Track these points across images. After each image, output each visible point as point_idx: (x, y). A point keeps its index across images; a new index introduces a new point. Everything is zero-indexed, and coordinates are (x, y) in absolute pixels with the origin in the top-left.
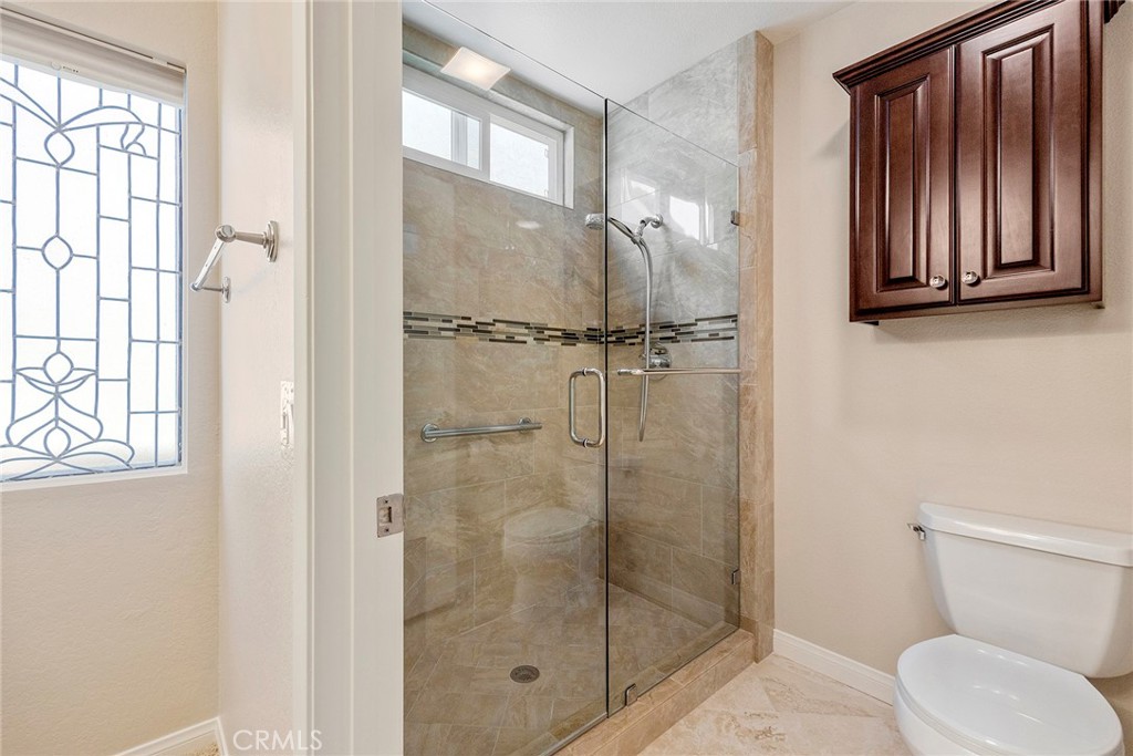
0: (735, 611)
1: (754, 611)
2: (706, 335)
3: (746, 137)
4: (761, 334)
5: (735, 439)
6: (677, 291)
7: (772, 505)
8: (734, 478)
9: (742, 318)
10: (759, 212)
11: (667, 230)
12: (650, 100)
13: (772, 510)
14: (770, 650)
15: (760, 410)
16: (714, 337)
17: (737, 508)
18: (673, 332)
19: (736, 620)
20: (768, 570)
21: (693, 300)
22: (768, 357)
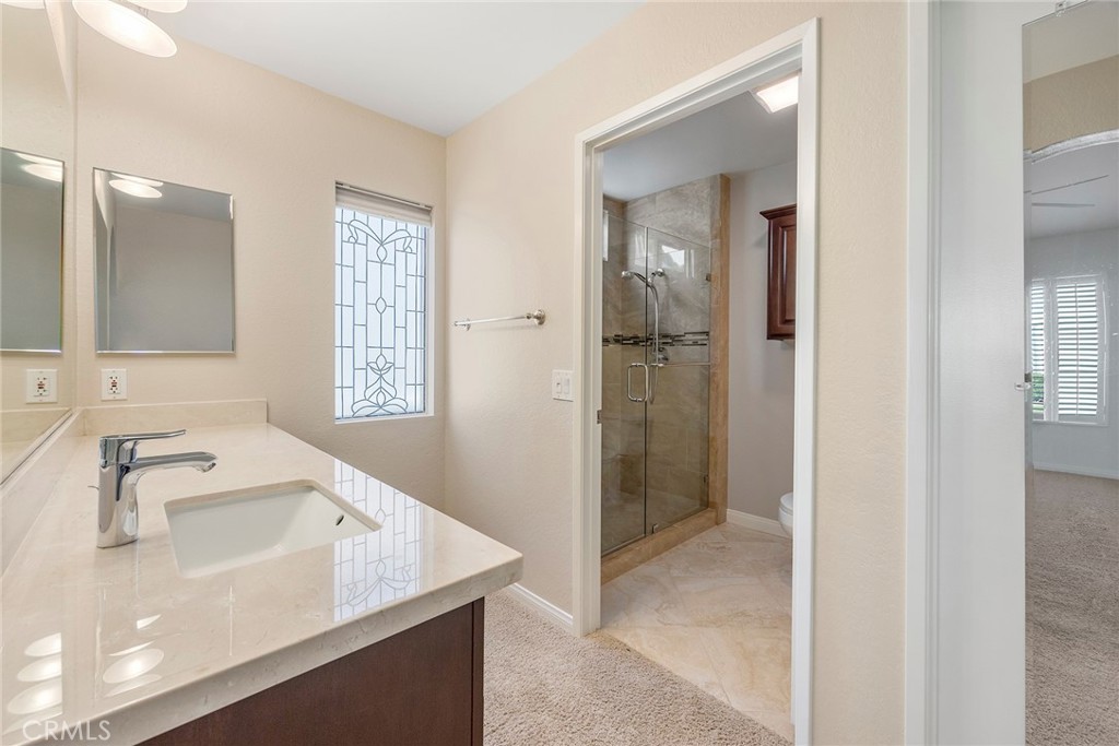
0: (705, 498)
1: (715, 497)
2: (691, 343)
3: (714, 232)
4: (722, 342)
5: (706, 402)
6: (674, 315)
7: (727, 440)
8: (706, 424)
9: (711, 333)
10: (722, 275)
11: (667, 278)
12: (657, 198)
13: (727, 443)
14: (725, 520)
15: (721, 386)
16: (695, 343)
17: (707, 440)
18: (670, 339)
19: (706, 504)
20: (724, 475)
21: (683, 321)
22: (726, 356)
